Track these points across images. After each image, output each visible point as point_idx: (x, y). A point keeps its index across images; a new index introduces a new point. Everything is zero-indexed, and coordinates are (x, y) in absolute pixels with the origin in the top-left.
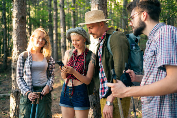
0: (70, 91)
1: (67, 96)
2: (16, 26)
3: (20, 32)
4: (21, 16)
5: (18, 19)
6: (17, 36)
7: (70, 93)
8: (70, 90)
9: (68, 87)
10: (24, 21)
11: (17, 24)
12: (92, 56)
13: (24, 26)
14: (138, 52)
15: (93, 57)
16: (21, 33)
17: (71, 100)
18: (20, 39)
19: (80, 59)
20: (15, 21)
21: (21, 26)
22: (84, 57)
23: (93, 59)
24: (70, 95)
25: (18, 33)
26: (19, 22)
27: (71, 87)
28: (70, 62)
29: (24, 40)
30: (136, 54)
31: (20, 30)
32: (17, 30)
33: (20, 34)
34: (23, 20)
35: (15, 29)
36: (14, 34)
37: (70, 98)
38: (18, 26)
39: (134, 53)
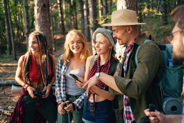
0: (91, 108)
1: (89, 111)
2: (38, 15)
3: (43, 21)
4: (42, 4)
5: (39, 8)
6: (40, 27)
7: (92, 109)
8: (92, 106)
9: (89, 102)
10: (46, 9)
11: (38, 13)
12: (118, 67)
13: (46, 16)
14: (176, 71)
15: (118, 69)
16: (44, 23)
17: (93, 116)
18: (43, 30)
19: (103, 69)
20: (37, 10)
21: (43, 15)
22: (108, 68)
23: (119, 70)
24: (92, 111)
25: (41, 24)
26: (41, 11)
27: (92, 103)
28: (92, 73)
29: (47, 30)
30: (173, 74)
31: (43, 20)
32: (39, 20)
33: (43, 25)
34: (44, 9)
35: (37, 19)
36: (36, 24)
37: (92, 114)
38: (40, 16)
39: (170, 73)
